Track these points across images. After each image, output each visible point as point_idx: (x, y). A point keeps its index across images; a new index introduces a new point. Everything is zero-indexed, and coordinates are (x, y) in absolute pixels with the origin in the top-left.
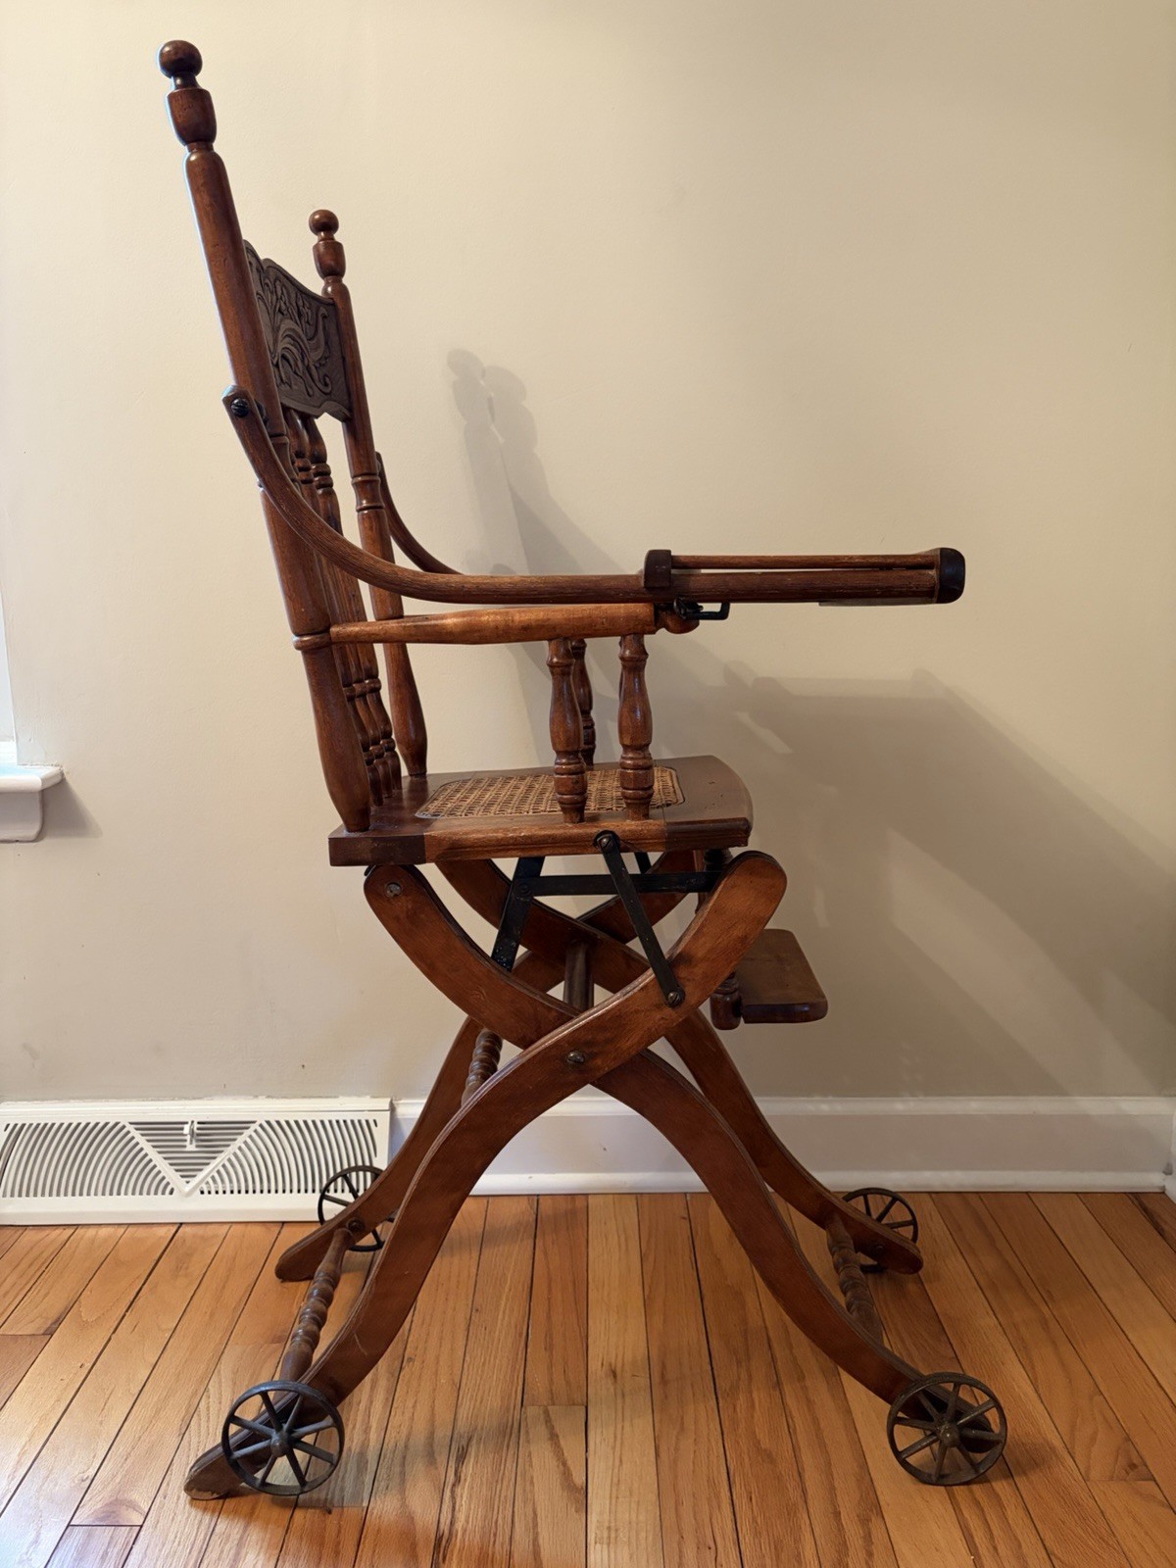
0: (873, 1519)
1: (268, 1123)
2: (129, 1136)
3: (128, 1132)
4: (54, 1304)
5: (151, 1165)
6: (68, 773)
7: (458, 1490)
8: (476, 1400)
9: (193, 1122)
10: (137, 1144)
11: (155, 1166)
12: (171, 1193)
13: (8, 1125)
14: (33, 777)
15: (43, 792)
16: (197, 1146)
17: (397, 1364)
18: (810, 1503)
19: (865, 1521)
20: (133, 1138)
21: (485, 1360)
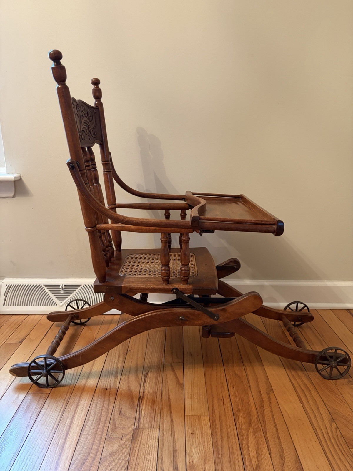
0: (271, 393)
1: (86, 285)
2: (43, 289)
3: (43, 288)
4: (22, 334)
5: (50, 297)
6: (22, 176)
7: (145, 384)
8: (150, 361)
9: (62, 285)
10: (46, 291)
11: (51, 298)
12: (56, 306)
13: (7, 285)
14: (11, 177)
15: (15, 182)
16: (64, 292)
17: (126, 352)
18: (252, 389)
19: (268, 394)
20: (44, 289)
21: (152, 351)
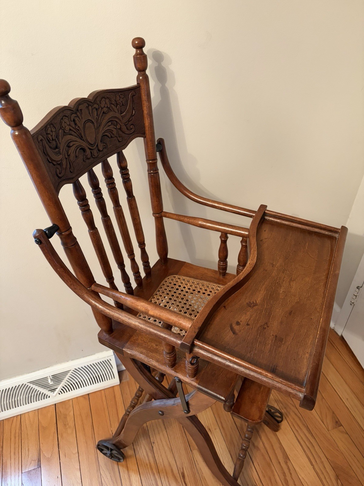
2: (29, 386)
8: (178, 453)
10: (32, 388)
12: (49, 397)
16: (53, 382)
17: (151, 446)
